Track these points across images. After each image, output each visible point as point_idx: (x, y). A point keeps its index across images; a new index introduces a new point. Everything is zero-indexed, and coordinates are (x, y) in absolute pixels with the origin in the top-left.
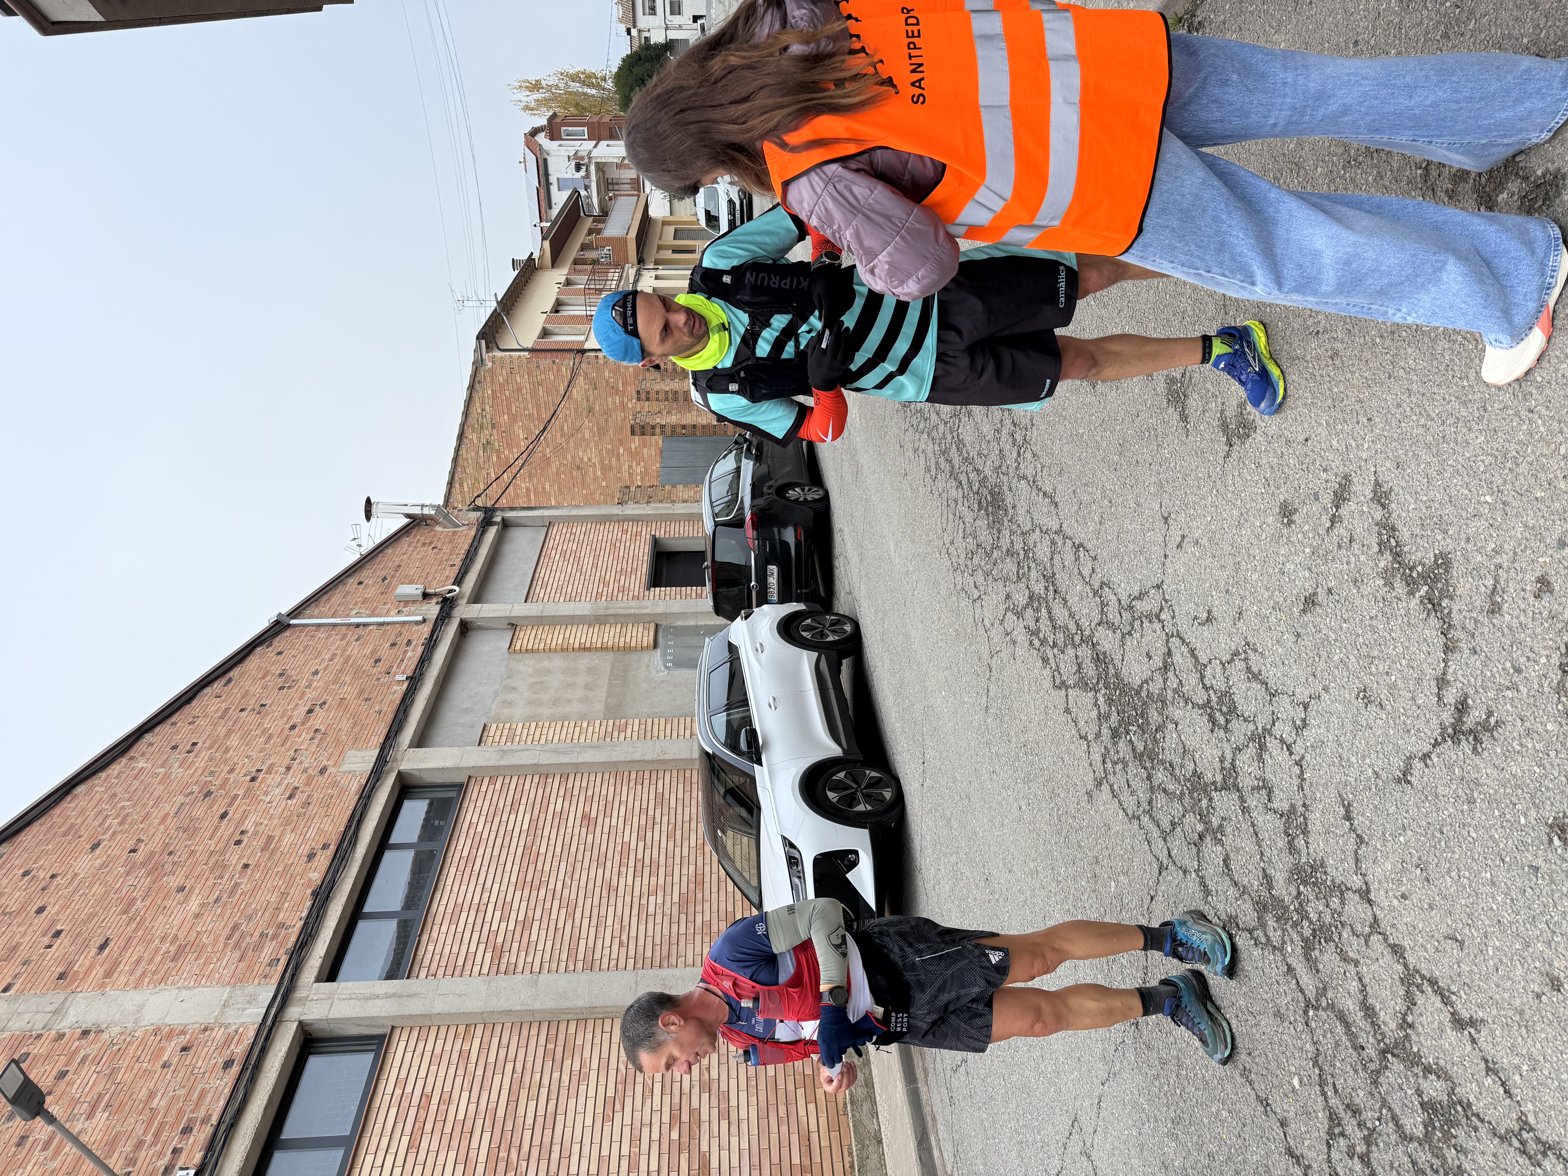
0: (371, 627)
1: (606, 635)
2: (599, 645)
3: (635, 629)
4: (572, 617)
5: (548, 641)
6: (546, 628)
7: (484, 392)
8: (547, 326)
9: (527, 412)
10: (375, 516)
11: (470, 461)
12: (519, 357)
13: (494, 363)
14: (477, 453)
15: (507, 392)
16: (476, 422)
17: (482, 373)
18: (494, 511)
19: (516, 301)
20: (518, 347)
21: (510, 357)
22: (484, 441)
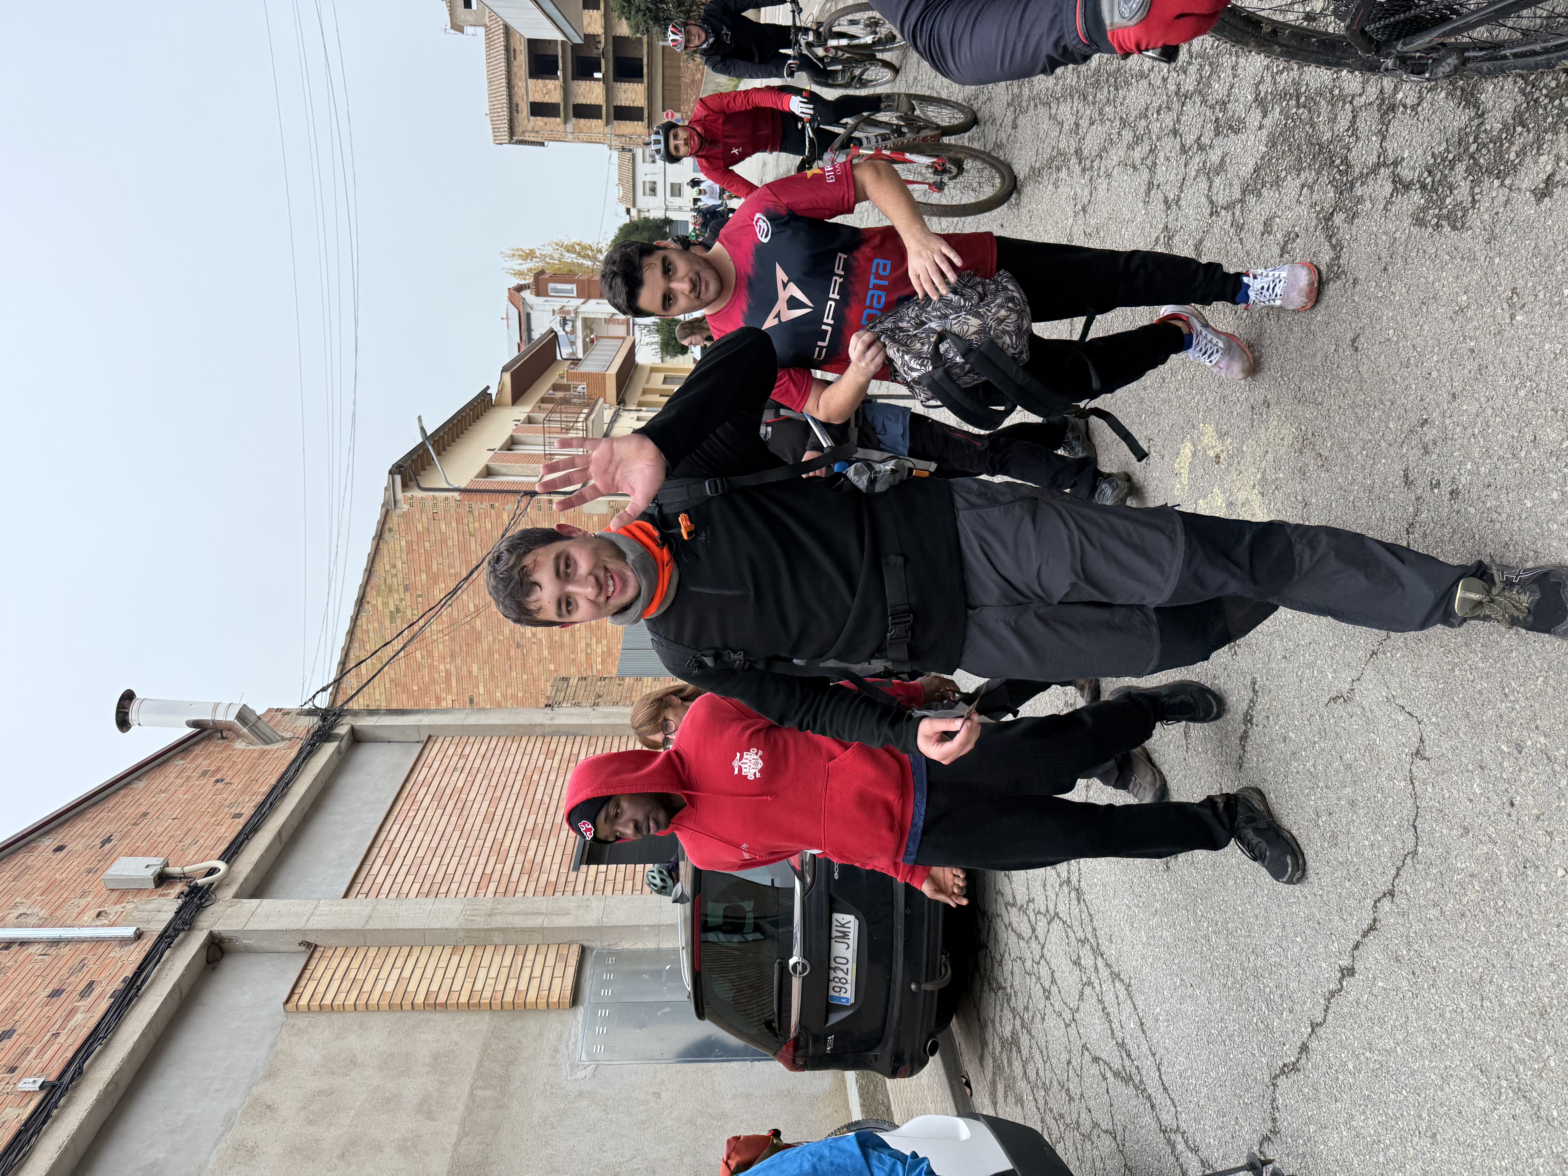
0: (33, 949)
1: (483, 973)
2: (464, 999)
3: (540, 959)
4: (423, 932)
5: (367, 987)
6: (372, 953)
7: (396, 543)
8: (492, 465)
9: (452, 571)
10: (136, 723)
11: (371, 634)
12: (446, 498)
13: (411, 505)
14: (381, 623)
15: (427, 544)
16: (383, 582)
17: (395, 518)
18: (339, 715)
19: (458, 437)
20: (446, 486)
21: (434, 498)
22: (392, 608)
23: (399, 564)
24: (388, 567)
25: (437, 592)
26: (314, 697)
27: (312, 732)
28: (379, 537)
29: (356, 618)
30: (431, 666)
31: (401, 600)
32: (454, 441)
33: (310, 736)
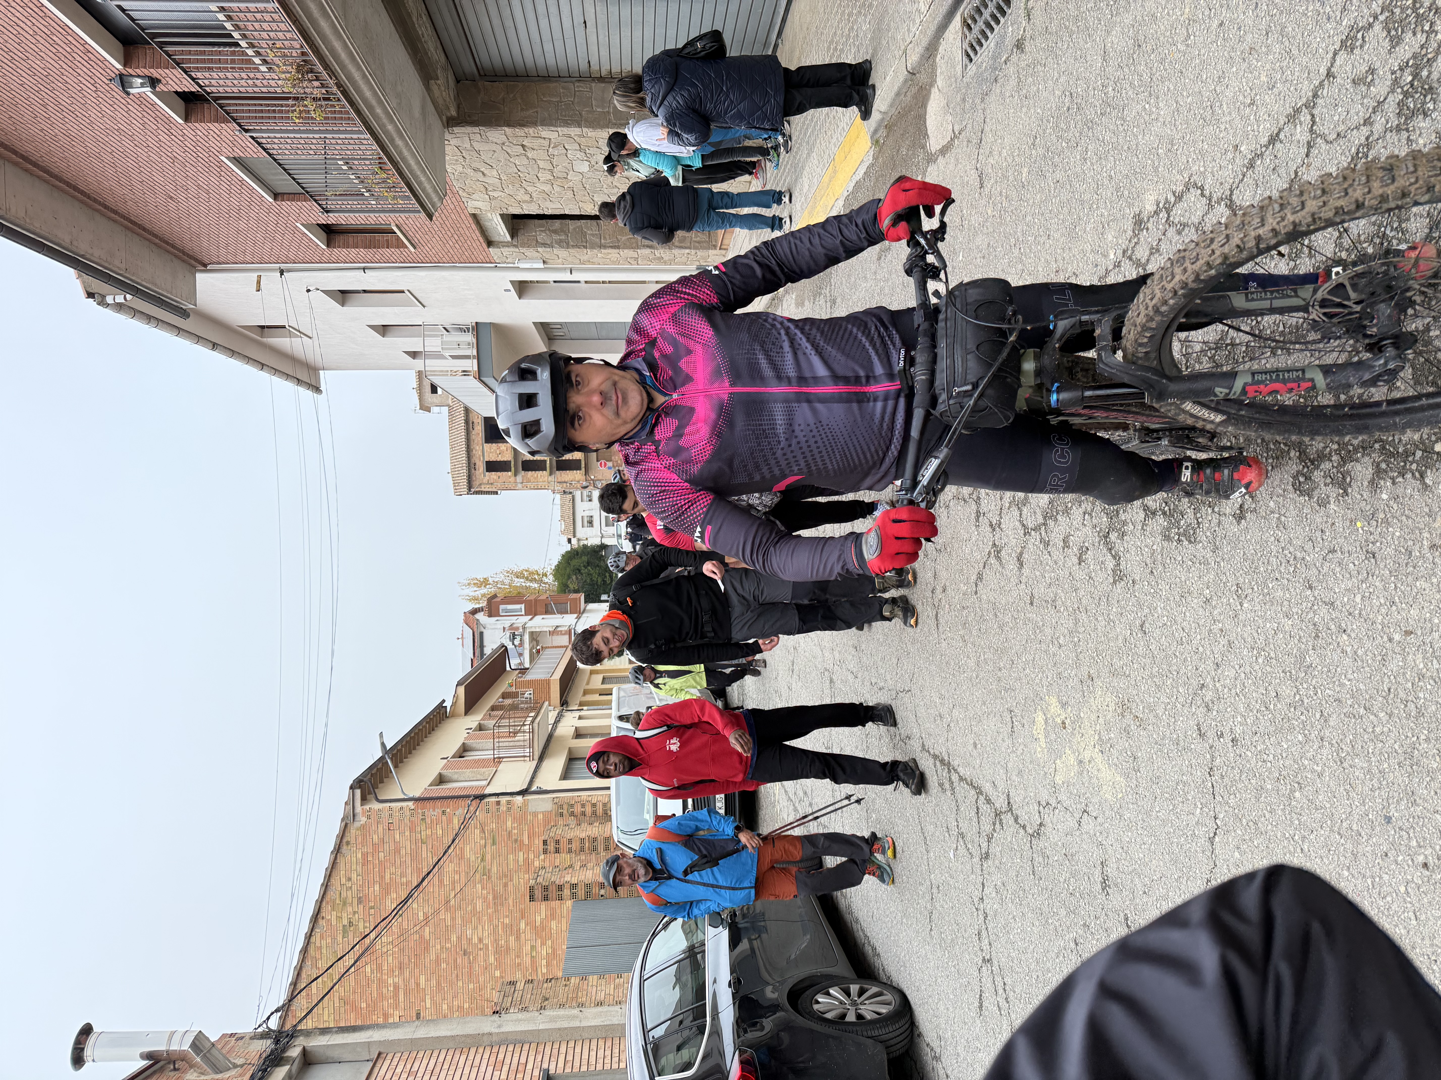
7: (352, 856)
8: (445, 772)
9: (404, 880)
10: (90, 1059)
11: (324, 951)
12: (402, 808)
13: (369, 817)
14: (334, 939)
15: (381, 855)
16: (338, 896)
17: (353, 831)
18: (292, 1036)
19: (414, 749)
20: (402, 796)
21: (390, 809)
22: (345, 922)
23: (354, 876)
24: (343, 881)
25: (388, 903)
26: (268, 1018)
27: (264, 1056)
28: (337, 851)
29: (311, 935)
30: (380, 980)
31: (355, 913)
32: (410, 753)
33: (262, 1061)
